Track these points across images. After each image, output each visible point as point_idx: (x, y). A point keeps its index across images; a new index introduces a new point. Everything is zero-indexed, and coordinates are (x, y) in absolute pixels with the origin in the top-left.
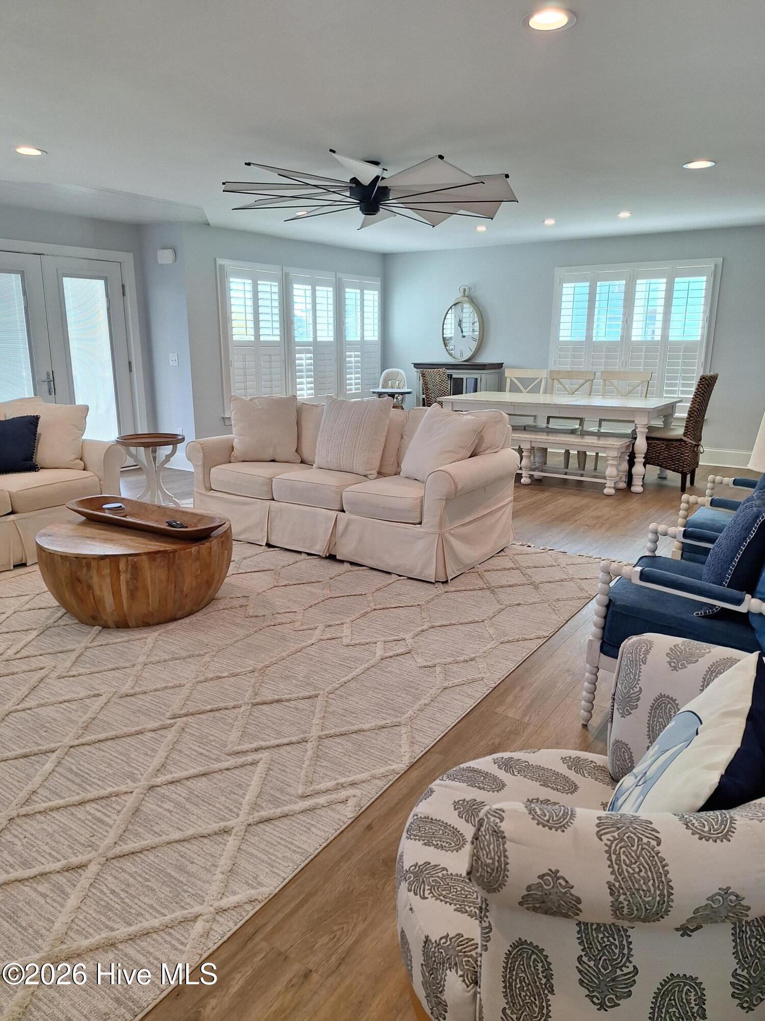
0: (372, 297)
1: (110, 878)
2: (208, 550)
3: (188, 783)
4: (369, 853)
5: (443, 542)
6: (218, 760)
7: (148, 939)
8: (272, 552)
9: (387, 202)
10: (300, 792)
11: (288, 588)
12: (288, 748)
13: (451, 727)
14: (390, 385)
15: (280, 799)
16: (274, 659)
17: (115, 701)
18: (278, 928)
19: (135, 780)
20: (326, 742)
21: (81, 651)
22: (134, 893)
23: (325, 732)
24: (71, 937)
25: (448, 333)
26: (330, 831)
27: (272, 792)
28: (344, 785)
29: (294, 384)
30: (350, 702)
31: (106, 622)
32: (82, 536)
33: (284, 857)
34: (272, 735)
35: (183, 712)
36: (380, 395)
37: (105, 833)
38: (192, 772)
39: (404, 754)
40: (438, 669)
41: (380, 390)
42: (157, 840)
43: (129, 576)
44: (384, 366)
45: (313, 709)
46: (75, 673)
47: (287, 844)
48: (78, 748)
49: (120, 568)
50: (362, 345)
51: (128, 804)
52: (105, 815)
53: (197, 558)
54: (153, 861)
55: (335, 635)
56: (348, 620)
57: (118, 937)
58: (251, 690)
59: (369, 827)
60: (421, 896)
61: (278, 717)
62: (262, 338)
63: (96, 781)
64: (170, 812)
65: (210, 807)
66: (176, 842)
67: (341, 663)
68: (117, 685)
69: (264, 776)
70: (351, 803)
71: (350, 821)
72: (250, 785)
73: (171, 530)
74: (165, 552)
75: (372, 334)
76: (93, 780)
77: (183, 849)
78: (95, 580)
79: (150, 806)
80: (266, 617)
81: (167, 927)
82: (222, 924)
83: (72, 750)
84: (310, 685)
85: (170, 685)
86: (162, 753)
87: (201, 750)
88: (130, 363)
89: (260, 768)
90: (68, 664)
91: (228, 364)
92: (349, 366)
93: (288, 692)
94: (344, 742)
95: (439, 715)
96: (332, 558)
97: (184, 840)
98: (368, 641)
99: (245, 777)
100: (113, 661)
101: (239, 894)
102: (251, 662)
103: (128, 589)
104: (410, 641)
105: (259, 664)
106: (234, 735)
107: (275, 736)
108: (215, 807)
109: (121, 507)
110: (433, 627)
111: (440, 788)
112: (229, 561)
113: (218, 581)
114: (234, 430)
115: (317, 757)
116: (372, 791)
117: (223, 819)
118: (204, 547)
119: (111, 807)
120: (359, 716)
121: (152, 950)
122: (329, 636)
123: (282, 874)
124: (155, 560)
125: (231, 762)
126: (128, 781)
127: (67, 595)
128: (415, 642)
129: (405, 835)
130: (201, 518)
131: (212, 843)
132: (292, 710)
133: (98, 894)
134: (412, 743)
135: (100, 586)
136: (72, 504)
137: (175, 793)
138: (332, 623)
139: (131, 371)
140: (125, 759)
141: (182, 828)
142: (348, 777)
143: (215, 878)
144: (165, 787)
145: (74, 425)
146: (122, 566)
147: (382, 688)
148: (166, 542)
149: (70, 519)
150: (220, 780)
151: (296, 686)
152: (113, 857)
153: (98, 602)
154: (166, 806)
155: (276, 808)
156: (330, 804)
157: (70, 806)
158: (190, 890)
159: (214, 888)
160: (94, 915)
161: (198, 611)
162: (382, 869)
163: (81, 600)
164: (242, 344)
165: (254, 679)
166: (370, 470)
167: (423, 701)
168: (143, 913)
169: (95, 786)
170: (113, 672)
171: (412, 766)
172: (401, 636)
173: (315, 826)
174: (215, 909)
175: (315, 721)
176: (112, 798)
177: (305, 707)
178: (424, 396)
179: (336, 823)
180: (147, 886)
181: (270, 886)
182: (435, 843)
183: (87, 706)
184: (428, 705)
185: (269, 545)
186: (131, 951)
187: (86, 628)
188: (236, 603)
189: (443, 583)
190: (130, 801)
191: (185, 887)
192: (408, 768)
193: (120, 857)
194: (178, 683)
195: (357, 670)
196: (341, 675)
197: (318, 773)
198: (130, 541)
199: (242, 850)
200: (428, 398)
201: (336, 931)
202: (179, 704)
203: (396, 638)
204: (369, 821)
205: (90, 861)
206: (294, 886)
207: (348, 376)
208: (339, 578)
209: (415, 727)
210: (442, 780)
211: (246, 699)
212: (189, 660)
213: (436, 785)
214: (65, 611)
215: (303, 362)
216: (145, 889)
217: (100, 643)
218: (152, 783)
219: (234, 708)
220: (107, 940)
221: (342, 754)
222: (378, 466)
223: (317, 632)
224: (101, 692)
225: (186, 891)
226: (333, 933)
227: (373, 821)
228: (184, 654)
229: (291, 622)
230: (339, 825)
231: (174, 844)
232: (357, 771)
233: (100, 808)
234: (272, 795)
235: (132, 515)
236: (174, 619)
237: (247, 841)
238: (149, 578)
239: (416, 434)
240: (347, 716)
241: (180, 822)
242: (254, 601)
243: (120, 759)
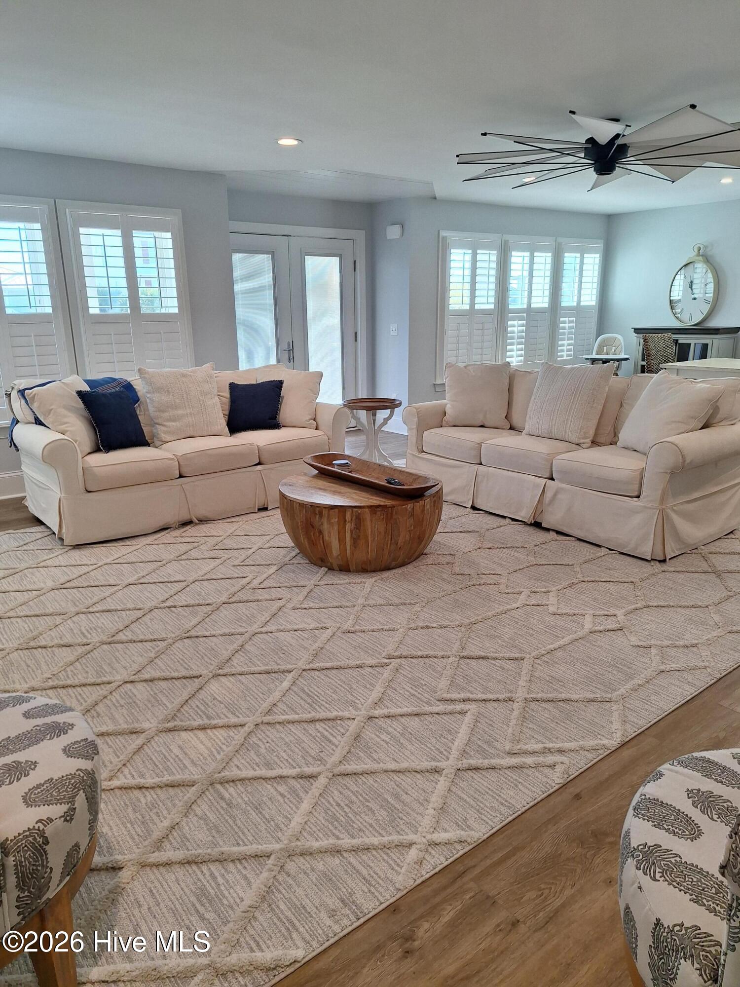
0: (593, 261)
1: (335, 792)
2: (421, 508)
3: (403, 720)
4: (577, 821)
5: (664, 519)
6: (428, 703)
7: (369, 854)
8: (476, 515)
9: (623, 160)
10: (507, 748)
11: (493, 551)
12: (495, 704)
13: (668, 712)
14: (605, 351)
15: (487, 751)
16: (480, 618)
17: (339, 635)
18: (486, 873)
19: (357, 709)
20: (533, 705)
21: (311, 588)
22: (356, 810)
23: (532, 696)
24: (304, 836)
25: (675, 296)
26: (538, 792)
27: (479, 743)
28: (552, 750)
29: (505, 351)
30: (558, 670)
31: (331, 564)
32: (315, 488)
33: (492, 807)
34: (479, 689)
35: (396, 654)
36: (594, 361)
37: (332, 752)
38: (405, 710)
39: (616, 731)
40: (654, 651)
41: (594, 356)
42: (376, 766)
43: (353, 526)
44: (600, 331)
45: (518, 670)
46: (306, 606)
47: (495, 795)
48: (309, 672)
49: (346, 518)
50: (578, 311)
51: (351, 729)
52: (332, 735)
53: (412, 515)
54: (372, 785)
55: (540, 602)
56: (554, 589)
57: (343, 846)
58: (458, 644)
59: (578, 797)
60: (651, 877)
61: (484, 673)
62: (477, 307)
63: (324, 703)
64: (387, 743)
65: (423, 746)
66: (393, 771)
67: (547, 630)
68: (341, 621)
69: (472, 726)
70: (559, 769)
71: (557, 787)
72: (459, 733)
73: (390, 487)
74: (385, 506)
75: (590, 298)
76: (321, 702)
77: (398, 779)
78: (326, 526)
79: (369, 734)
80: (472, 576)
81: (385, 847)
82: (434, 857)
83: (304, 673)
84: (516, 647)
85: (386, 627)
86: (379, 689)
87: (413, 692)
88: (356, 333)
89: (468, 718)
90: (301, 598)
91: (443, 333)
92: (561, 333)
93: (494, 650)
94: (551, 709)
95: (655, 698)
96: (537, 525)
97: (399, 772)
98: (576, 612)
99: (454, 724)
100: (337, 599)
101: (449, 832)
102: (458, 617)
103: (351, 537)
104: (621, 618)
105: (465, 620)
106: (443, 683)
107: (482, 691)
108: (427, 746)
109: (347, 463)
110: (648, 607)
111: (671, 772)
112: (439, 520)
113: (429, 538)
114: (448, 395)
115: (523, 718)
116: (582, 762)
117: (434, 759)
118: (418, 505)
119: (337, 729)
120: (566, 686)
121: (372, 865)
122: (534, 602)
123: (490, 823)
124: (376, 513)
125: (441, 708)
126: (351, 708)
127: (302, 538)
128: (628, 620)
129: (631, 812)
130: (416, 477)
131: (425, 780)
132: (498, 668)
133: (326, 804)
134: (624, 721)
135: (330, 533)
136: (308, 458)
137: (390, 726)
138: (536, 590)
139: (356, 340)
140: (348, 688)
141: (397, 760)
142: (556, 743)
143: (427, 812)
144: (382, 719)
145: (310, 390)
146: (348, 516)
147: (591, 662)
148: (385, 498)
149: (305, 471)
150: (431, 723)
151: (502, 646)
152: (339, 774)
153: (327, 546)
154: (383, 737)
155: (484, 759)
156: (537, 766)
157: (303, 721)
158: (404, 818)
159: (427, 822)
160: (323, 822)
161: (409, 563)
162: (591, 840)
163: (313, 543)
164: (460, 313)
165: (460, 633)
166: (583, 439)
167: (636, 681)
168: (364, 829)
169: (323, 708)
170: (337, 609)
171: (623, 745)
172: (612, 611)
173: (522, 784)
174: (428, 841)
175: (521, 683)
176: (337, 721)
177: (510, 668)
178: (644, 363)
179: (543, 785)
180: (367, 806)
181: (479, 832)
182: (667, 827)
183: (316, 636)
184: (642, 686)
185: (474, 508)
186: (353, 861)
187: (315, 569)
188: (444, 560)
189: (660, 561)
190: (353, 726)
191: (400, 815)
192: (619, 745)
193: (344, 775)
194: (392, 627)
195: (564, 640)
196: (547, 642)
197: (524, 734)
198: (354, 495)
199: (451, 791)
200: (649, 365)
201: (544, 889)
202: (393, 646)
203: (606, 613)
204: (577, 791)
205: (320, 774)
206: (501, 836)
207: (560, 343)
208: (544, 546)
209: (627, 706)
210: (673, 765)
211: (454, 652)
212: (401, 607)
213: (664, 769)
214: (299, 552)
215: (515, 329)
216: (365, 809)
217: (326, 583)
218: (371, 714)
219: (442, 657)
220: (333, 846)
221: (549, 720)
222: (593, 434)
223: (522, 597)
224: (328, 625)
225: (402, 819)
226: (540, 890)
227: (581, 791)
228: (397, 601)
229: (495, 584)
230: (547, 788)
231: (390, 773)
232: (566, 739)
233: (327, 728)
234: (480, 746)
235: (357, 472)
236: (388, 568)
237: (457, 784)
238: (370, 530)
239: (639, 402)
240: (554, 683)
241: (395, 754)
242: (460, 560)
243: (344, 688)
